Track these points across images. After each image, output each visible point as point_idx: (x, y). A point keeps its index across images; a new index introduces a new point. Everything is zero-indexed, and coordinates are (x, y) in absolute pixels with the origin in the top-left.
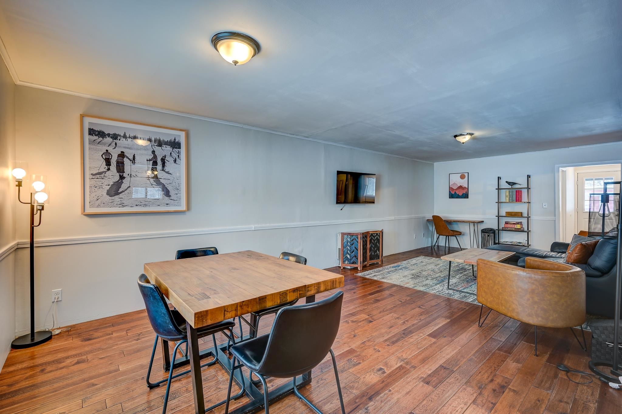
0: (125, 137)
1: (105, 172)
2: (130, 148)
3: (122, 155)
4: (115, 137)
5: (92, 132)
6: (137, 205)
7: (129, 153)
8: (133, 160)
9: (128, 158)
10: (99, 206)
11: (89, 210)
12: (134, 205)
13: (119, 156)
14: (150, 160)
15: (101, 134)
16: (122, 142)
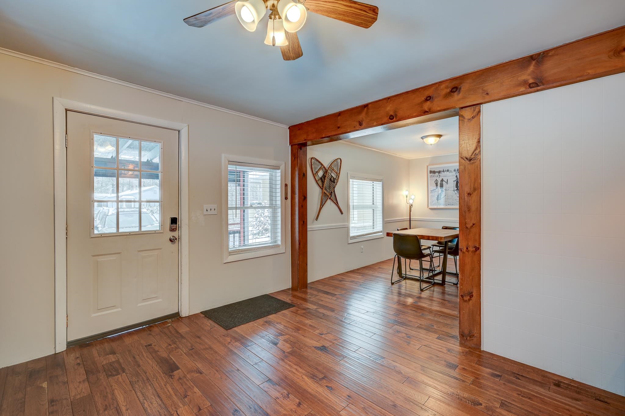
0: (443, 171)
1: (435, 189)
2: (445, 177)
3: (442, 180)
4: (439, 172)
5: (431, 172)
6: (449, 205)
7: (445, 180)
8: (447, 182)
9: (445, 181)
10: (433, 205)
11: (430, 207)
12: (447, 205)
13: (441, 181)
14: (455, 181)
15: (434, 172)
16: (442, 174)
